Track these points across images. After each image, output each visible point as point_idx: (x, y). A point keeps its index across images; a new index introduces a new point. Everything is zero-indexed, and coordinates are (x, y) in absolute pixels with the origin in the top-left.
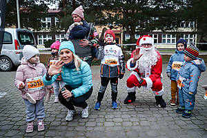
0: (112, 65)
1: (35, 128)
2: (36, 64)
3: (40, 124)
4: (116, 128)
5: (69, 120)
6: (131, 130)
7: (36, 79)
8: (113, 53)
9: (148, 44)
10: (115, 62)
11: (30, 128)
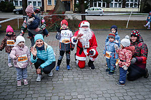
0: (67, 43)
1: (23, 83)
2: (23, 47)
3: (25, 81)
4: (70, 81)
5: (39, 81)
6: (78, 82)
7: (23, 56)
8: (67, 36)
9: (86, 26)
10: (68, 41)
11: (19, 84)
